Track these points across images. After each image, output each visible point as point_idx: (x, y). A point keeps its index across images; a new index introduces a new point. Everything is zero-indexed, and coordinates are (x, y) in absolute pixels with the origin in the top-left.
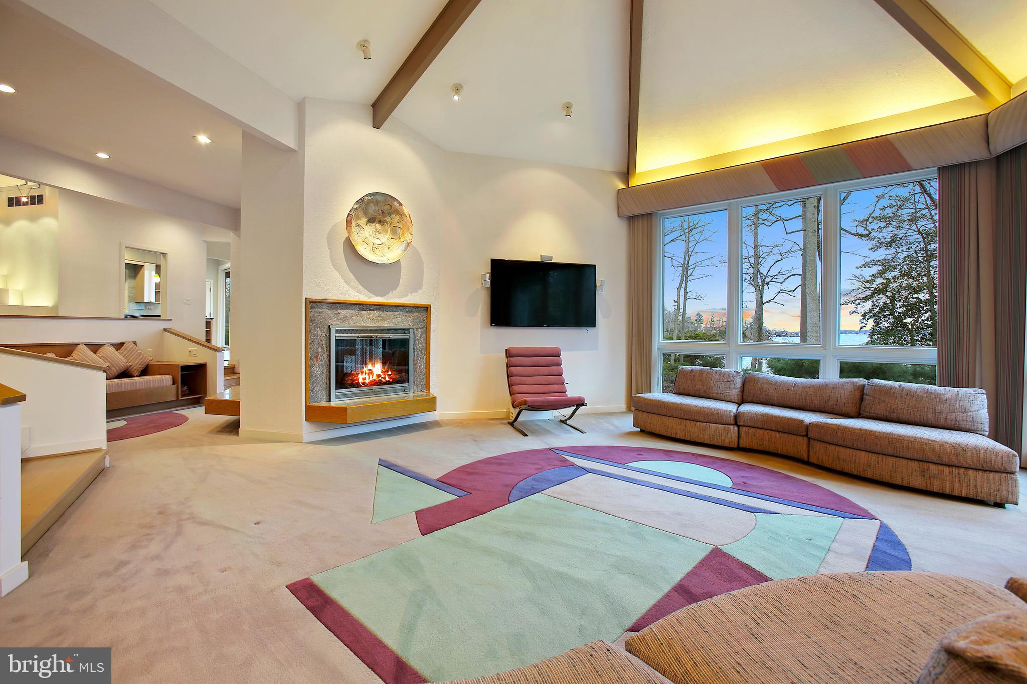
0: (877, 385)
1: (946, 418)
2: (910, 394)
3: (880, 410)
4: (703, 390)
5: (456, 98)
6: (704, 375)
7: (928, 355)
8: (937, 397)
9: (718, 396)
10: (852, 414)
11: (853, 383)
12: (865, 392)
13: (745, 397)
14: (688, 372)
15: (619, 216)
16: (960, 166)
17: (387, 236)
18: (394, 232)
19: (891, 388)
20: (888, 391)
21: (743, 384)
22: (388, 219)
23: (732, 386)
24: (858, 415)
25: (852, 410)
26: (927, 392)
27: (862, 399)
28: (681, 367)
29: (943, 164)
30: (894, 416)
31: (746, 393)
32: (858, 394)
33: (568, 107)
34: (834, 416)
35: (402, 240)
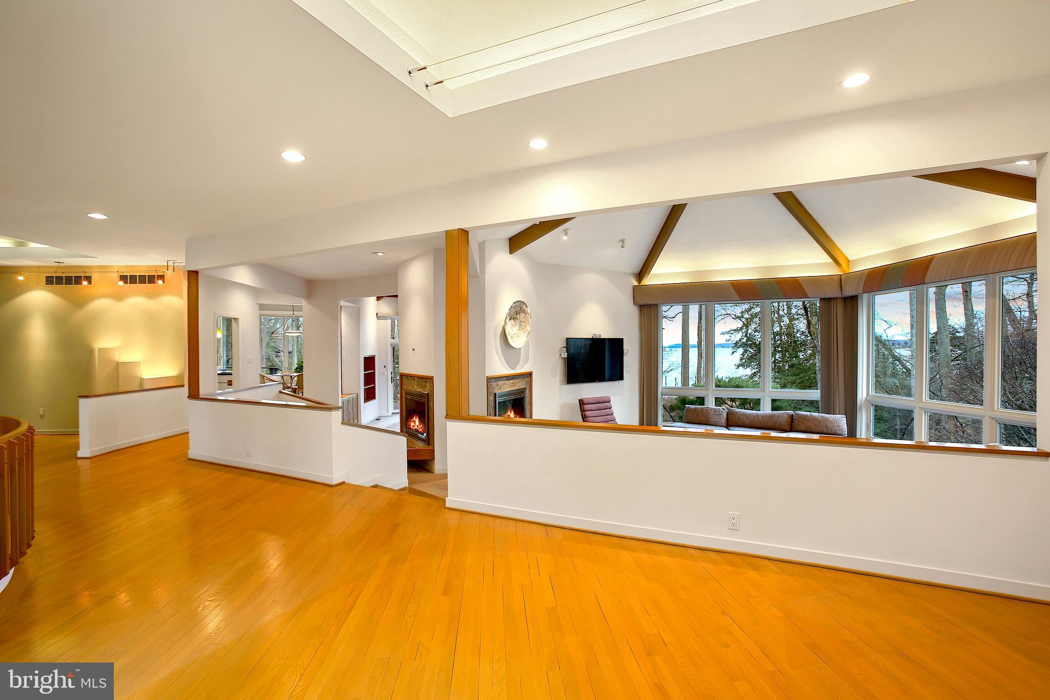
0: (800, 414)
1: (831, 430)
2: (815, 419)
3: (802, 427)
4: (704, 420)
5: (565, 238)
6: (705, 411)
7: (814, 394)
8: (826, 420)
9: (714, 423)
10: (788, 430)
11: (787, 413)
12: (794, 418)
13: (729, 424)
14: (693, 409)
15: (634, 304)
16: (829, 299)
17: (516, 328)
18: (520, 326)
19: (807, 416)
20: (805, 417)
21: (727, 415)
22: (518, 317)
23: (722, 417)
24: (791, 431)
25: (788, 428)
26: (822, 417)
27: (792, 422)
28: (687, 406)
29: (822, 297)
30: (809, 430)
31: (730, 421)
32: (790, 419)
33: (622, 241)
34: (780, 431)
35: (524, 330)
